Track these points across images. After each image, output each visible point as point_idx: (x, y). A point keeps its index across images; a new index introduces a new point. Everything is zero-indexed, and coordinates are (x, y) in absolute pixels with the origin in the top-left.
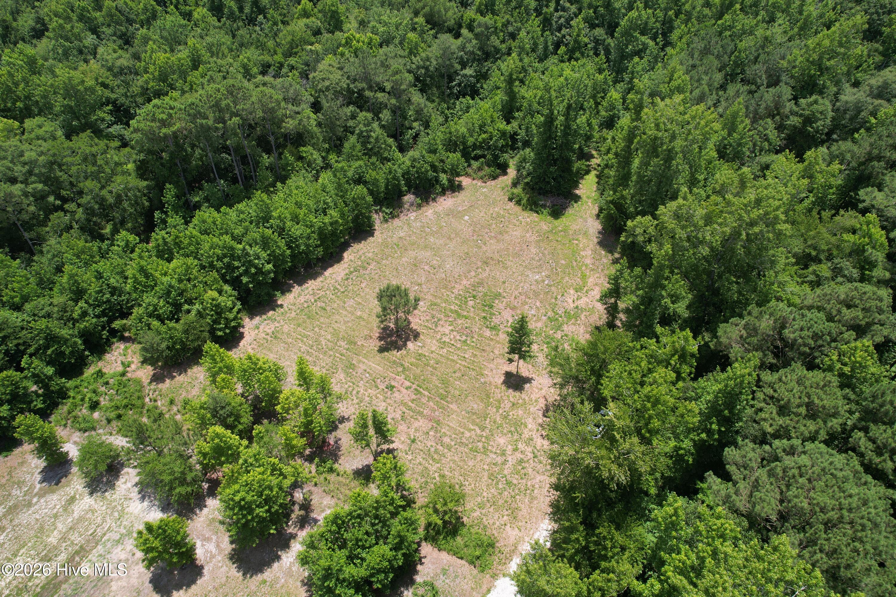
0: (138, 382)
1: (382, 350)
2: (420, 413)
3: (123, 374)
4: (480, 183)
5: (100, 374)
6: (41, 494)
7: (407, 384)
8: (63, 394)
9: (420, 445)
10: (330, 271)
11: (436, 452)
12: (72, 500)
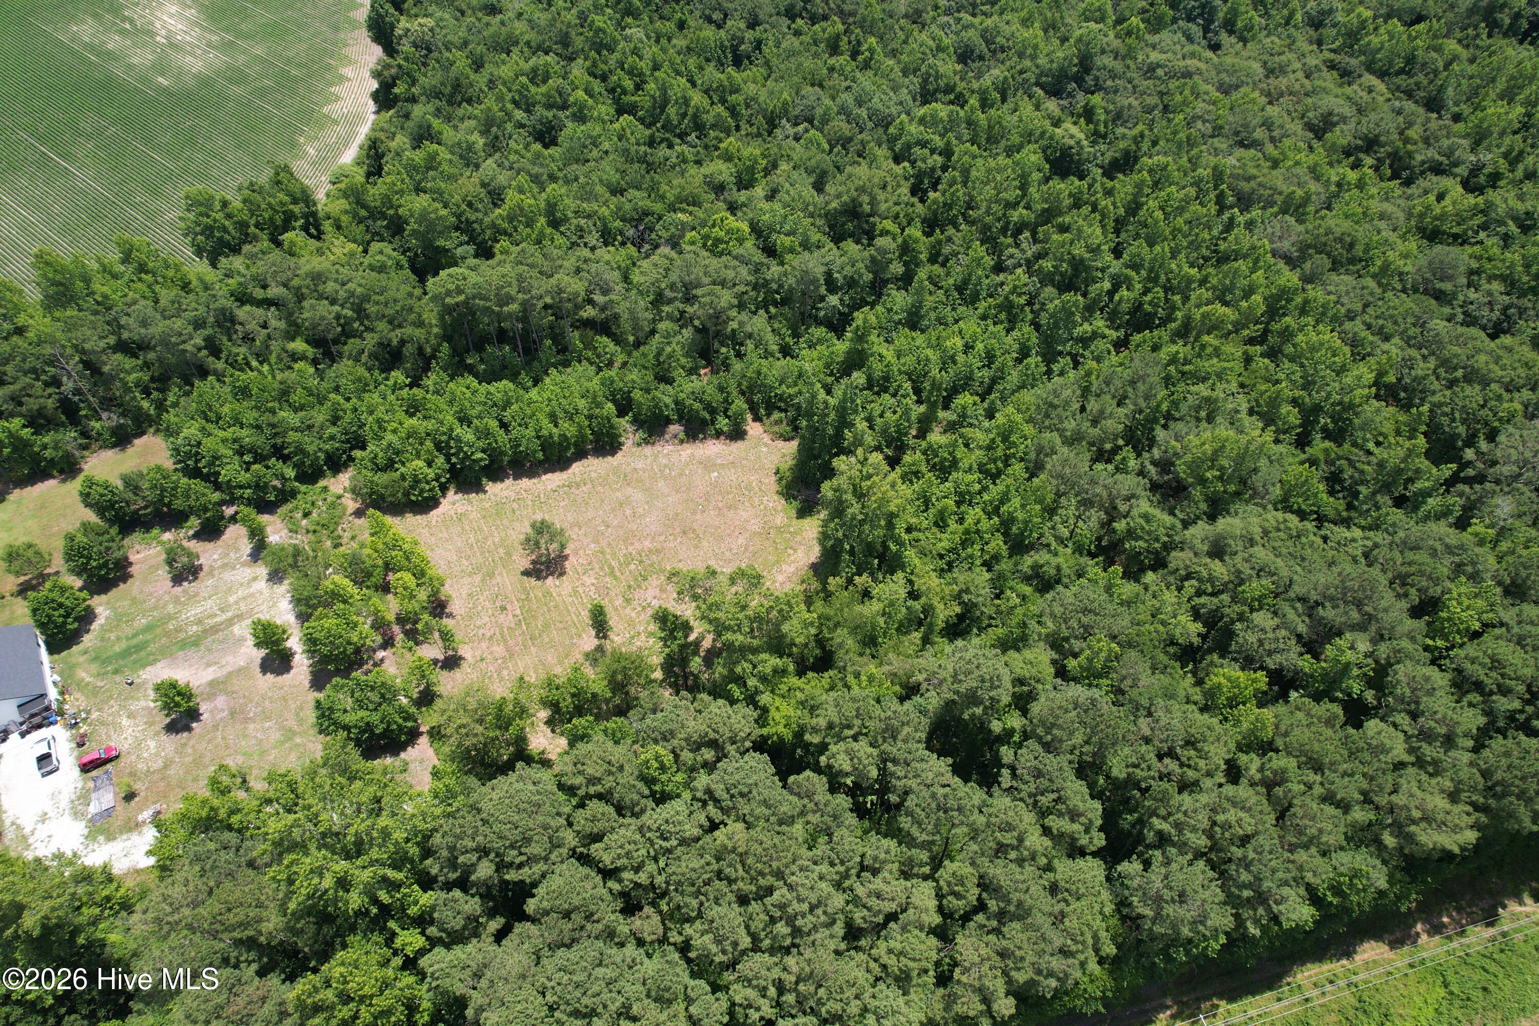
0: (345, 509)
1: (526, 573)
2: (505, 641)
3: (339, 497)
4: (766, 438)
5: (325, 489)
6: (243, 565)
7: (518, 612)
8: (293, 494)
9: (483, 665)
10: (549, 476)
11: (490, 677)
12: (255, 579)
